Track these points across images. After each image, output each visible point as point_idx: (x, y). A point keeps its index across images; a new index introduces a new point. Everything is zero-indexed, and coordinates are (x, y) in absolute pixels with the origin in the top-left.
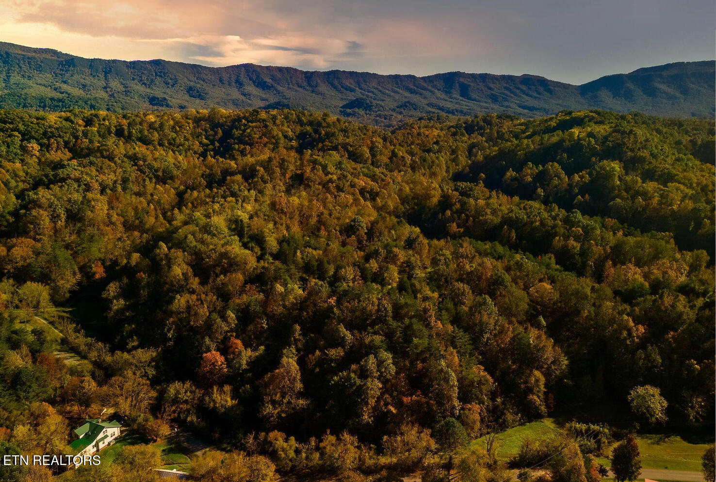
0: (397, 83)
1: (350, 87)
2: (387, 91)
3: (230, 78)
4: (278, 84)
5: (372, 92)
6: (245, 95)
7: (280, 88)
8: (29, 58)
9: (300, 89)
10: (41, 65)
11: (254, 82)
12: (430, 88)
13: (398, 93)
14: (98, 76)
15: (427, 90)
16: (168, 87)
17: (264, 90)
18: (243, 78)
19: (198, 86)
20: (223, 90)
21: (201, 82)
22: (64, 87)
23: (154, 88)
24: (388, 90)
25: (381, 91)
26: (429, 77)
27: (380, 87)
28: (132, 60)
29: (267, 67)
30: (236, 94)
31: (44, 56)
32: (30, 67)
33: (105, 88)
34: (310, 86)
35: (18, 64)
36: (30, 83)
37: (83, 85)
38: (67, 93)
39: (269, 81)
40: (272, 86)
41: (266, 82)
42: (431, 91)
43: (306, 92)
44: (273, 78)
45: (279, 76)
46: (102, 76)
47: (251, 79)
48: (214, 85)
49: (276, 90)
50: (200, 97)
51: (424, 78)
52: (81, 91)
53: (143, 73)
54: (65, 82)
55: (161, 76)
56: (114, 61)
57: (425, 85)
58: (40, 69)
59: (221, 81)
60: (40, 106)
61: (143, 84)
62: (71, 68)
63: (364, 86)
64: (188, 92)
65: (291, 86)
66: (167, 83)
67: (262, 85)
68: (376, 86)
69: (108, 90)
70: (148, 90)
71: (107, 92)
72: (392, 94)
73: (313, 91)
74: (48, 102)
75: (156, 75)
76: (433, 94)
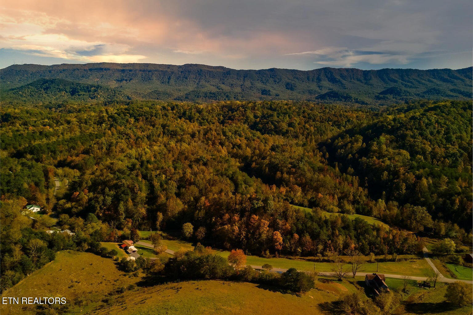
0: (434, 75)
1: (394, 79)
2: (424, 82)
3: (314, 77)
4: (344, 79)
5: (411, 82)
6: (319, 87)
7: (344, 82)
8: (210, 72)
9: (358, 82)
10: (214, 75)
11: (328, 79)
12: (463, 77)
13: (432, 82)
14: (240, 79)
15: (459, 79)
16: (275, 84)
17: (333, 83)
18: (322, 77)
19: (293, 82)
20: (308, 84)
21: (296, 80)
22: (223, 86)
23: (268, 84)
24: (425, 80)
25: (418, 81)
26: (463, 69)
27: (419, 79)
28: (259, 69)
29: (339, 69)
30: (314, 86)
31: (218, 70)
32: (210, 76)
33: (242, 85)
34: (365, 79)
35: (205, 75)
36: (207, 85)
37: (232, 84)
38: (222, 89)
39: (338, 77)
40: (339, 81)
41: (336, 78)
42: (463, 80)
43: (361, 84)
44: (342, 76)
45: (345, 74)
46: (242, 79)
47: (327, 77)
48: (303, 81)
49: (341, 83)
50: (292, 89)
51: (459, 71)
52: (229, 88)
53: (263, 76)
54: (223, 83)
55: (273, 77)
56: (250, 71)
57: (458, 75)
58: (214, 77)
59: (308, 79)
60: (204, 97)
61: (262, 82)
62: (228, 76)
63: (406, 78)
64: (286, 86)
65: (352, 80)
66: (275, 81)
67: (333, 80)
68: (415, 78)
69: (243, 86)
70: (264, 86)
71: (242, 88)
72: (427, 83)
73: (366, 83)
74: (208, 95)
75: (271, 77)
76: (463, 81)
